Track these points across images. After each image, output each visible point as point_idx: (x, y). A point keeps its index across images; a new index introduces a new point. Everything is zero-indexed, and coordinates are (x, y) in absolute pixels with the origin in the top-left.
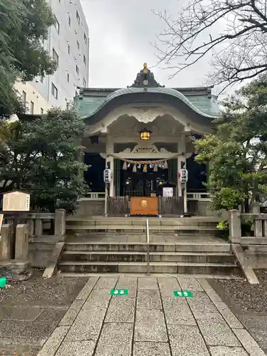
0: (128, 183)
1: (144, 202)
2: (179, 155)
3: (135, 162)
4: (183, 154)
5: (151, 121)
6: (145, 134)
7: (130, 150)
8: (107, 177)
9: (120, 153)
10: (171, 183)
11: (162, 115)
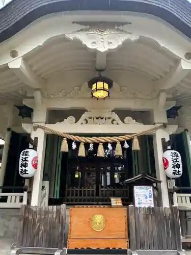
0: (77, 176)
1: (99, 218)
2: (156, 129)
3: (82, 139)
4: (164, 126)
5: (114, 46)
6: (100, 85)
7: (74, 119)
8: (25, 165)
9: (58, 124)
10: (148, 177)
11: (134, 38)
